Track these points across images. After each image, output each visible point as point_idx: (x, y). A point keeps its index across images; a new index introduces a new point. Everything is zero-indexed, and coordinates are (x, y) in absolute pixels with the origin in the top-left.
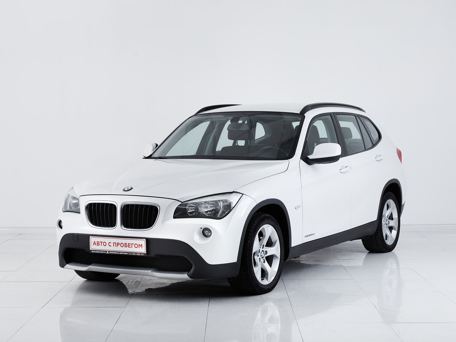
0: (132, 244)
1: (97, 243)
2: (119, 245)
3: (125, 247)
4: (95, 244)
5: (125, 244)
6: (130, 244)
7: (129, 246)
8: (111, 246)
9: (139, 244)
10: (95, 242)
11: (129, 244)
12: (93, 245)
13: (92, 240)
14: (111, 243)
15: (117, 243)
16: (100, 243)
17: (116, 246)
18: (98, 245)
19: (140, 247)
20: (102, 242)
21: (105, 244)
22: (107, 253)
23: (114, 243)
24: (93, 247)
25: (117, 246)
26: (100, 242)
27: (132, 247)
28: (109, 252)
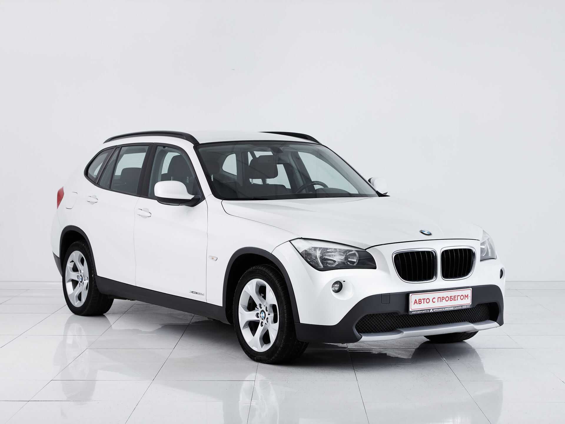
0: (458, 296)
1: (419, 301)
2: (443, 299)
3: (450, 300)
4: (416, 303)
5: (450, 297)
6: (456, 296)
7: (455, 299)
8: (435, 302)
9: (465, 295)
10: (416, 300)
11: (454, 296)
12: (414, 304)
13: (413, 298)
14: (435, 298)
15: (442, 297)
16: (422, 301)
17: (440, 302)
18: (419, 304)
19: (466, 298)
20: (425, 299)
21: (428, 301)
22: (430, 311)
23: (438, 298)
24: (414, 307)
25: (442, 302)
26: (423, 299)
27: (457, 300)
28: (433, 309)
